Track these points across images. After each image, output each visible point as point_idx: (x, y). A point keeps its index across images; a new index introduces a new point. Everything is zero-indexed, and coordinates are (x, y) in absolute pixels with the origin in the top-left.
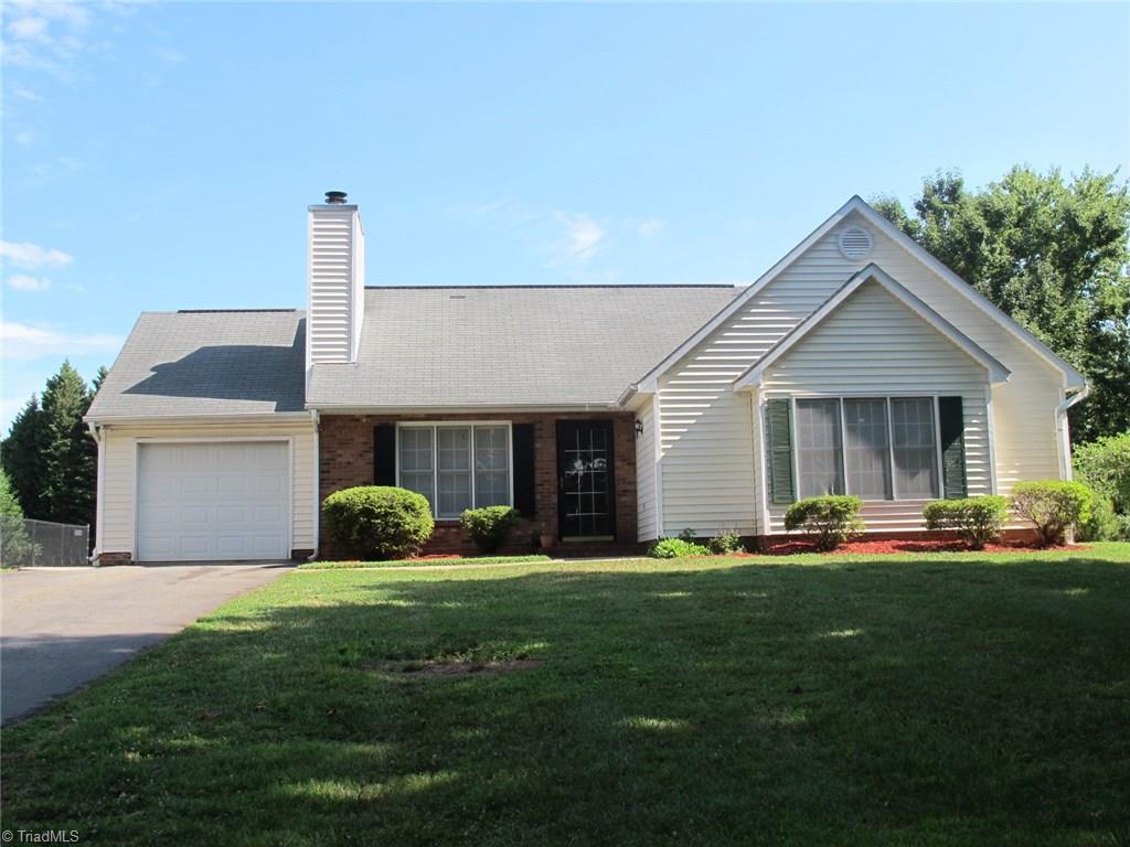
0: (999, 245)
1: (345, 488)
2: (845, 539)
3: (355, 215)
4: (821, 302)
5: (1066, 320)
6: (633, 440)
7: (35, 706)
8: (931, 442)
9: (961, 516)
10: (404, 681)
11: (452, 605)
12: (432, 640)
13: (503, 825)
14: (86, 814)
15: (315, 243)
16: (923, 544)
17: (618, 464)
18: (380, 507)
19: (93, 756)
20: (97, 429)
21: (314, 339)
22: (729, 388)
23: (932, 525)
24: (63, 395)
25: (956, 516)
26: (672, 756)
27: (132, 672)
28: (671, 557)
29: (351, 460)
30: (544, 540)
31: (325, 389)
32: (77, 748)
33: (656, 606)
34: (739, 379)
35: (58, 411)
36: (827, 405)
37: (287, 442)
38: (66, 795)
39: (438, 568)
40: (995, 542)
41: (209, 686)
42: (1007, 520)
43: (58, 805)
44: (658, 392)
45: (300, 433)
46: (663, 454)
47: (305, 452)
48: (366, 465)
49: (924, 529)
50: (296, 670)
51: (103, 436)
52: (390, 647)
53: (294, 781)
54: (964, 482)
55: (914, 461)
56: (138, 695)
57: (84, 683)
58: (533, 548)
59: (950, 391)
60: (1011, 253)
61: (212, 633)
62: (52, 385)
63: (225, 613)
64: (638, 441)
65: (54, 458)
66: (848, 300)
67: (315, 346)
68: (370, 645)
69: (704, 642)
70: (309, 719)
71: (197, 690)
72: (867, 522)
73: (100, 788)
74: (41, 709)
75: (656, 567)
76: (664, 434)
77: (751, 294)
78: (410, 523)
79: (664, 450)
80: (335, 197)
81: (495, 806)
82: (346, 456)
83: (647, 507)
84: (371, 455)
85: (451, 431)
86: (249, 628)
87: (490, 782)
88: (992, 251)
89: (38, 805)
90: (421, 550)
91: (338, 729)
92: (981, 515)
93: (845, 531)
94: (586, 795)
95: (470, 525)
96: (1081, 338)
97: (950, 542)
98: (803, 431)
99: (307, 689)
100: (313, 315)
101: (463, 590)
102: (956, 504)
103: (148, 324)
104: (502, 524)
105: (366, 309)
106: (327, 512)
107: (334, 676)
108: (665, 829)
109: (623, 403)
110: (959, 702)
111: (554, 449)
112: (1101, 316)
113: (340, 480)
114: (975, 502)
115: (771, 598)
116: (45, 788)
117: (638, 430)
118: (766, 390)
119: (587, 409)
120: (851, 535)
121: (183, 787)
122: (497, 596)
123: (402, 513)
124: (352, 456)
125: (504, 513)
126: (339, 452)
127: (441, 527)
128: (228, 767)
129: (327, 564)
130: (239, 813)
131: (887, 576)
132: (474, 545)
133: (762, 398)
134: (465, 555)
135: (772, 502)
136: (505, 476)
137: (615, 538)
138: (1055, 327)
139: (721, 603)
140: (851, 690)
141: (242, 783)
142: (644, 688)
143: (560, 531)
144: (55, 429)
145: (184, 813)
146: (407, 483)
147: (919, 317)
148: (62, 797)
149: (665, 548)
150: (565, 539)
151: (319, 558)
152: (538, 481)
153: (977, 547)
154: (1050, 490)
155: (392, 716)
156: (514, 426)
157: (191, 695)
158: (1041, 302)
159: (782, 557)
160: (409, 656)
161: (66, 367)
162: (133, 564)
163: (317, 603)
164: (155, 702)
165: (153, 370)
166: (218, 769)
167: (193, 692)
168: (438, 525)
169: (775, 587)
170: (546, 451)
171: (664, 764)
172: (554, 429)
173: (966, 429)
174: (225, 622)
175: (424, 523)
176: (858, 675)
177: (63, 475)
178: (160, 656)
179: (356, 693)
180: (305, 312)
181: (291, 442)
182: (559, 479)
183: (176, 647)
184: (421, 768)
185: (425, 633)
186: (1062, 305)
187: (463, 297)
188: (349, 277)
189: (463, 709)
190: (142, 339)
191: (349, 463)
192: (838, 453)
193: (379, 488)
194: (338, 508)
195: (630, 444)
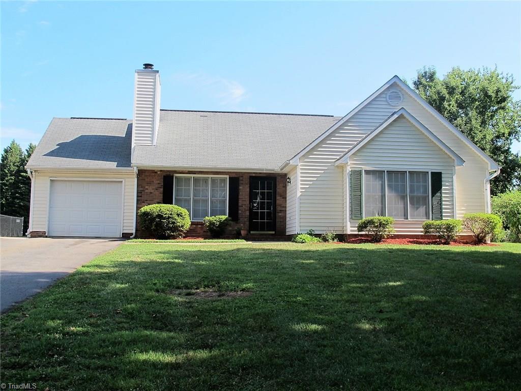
0: (453, 103)
1: (149, 204)
2: (386, 237)
3: (157, 75)
4: (378, 125)
5: (482, 138)
6: (285, 187)
7: (7, 307)
8: (426, 193)
9: (440, 229)
10: (187, 300)
11: (204, 263)
12: (197, 280)
13: (252, 379)
14: (38, 366)
15: (138, 88)
16: (421, 240)
17: (278, 198)
18: (166, 214)
19: (39, 335)
20: (31, 172)
21: (136, 133)
22: (333, 164)
23: (426, 232)
24: (11, 156)
25: (438, 228)
26: (330, 344)
27: (53, 292)
28: (304, 242)
29: (152, 191)
30: (243, 232)
31: (141, 157)
32: (30, 331)
33: (303, 267)
34: (338, 160)
35: (9, 163)
36: (378, 174)
37: (122, 182)
38: (27, 356)
39: (194, 244)
40: (455, 241)
41: (92, 300)
42: (460, 231)
43: (24, 361)
44: (299, 165)
45: (128, 178)
46: (300, 194)
47: (131, 187)
48: (159, 194)
49: (422, 234)
50: (134, 293)
51: (34, 175)
52: (177, 283)
53: (141, 352)
54: (441, 212)
55: (418, 201)
56: (57, 303)
57: (30, 296)
58: (237, 236)
59: (436, 169)
60: (457, 107)
61: (90, 273)
62: (6, 151)
63: (95, 263)
64: (288, 188)
65: (6, 185)
66: (391, 124)
67: (136, 137)
68: (168, 281)
69: (329, 285)
70: (144, 318)
71: (86, 302)
72: (396, 229)
73: (44, 352)
74: (10, 309)
75: (298, 247)
76: (302, 184)
77: (345, 120)
78: (179, 221)
79: (301, 192)
80: (148, 66)
81: (246, 368)
82: (150, 189)
83: (291, 219)
84: (162, 189)
85: (200, 179)
86: (107, 271)
87: (240, 355)
88: (449, 105)
89: (13, 360)
90: (184, 235)
91: (159, 324)
92: (449, 228)
93: (386, 233)
94: (290, 364)
95: (207, 224)
96: (488, 147)
97: (434, 240)
98: (367, 185)
99: (141, 303)
100: (136, 122)
101: (208, 255)
102: (438, 222)
103: (55, 123)
104: (223, 224)
105: (161, 120)
106: (140, 216)
107: (153, 297)
108: (335, 384)
109: (282, 169)
110: (461, 320)
111: (248, 190)
112: (498, 137)
113: (147, 200)
114: (447, 222)
115: (356, 264)
116: (16, 351)
117: (288, 182)
118: (351, 165)
119: (265, 172)
120: (388, 235)
121: (86, 353)
122: (225, 259)
123: (176, 217)
124: (153, 189)
125: (224, 219)
126: (147, 187)
127: (194, 224)
128: (107, 343)
129: (140, 240)
130: (116, 368)
131: (409, 256)
132: (209, 234)
133: (349, 169)
134: (205, 238)
135: (351, 218)
136: (224, 202)
137: (275, 233)
138: (477, 141)
139: (333, 266)
140: (407, 312)
141: (115, 352)
142: (306, 308)
143: (249, 229)
144: (7, 172)
145: (88, 367)
146: (178, 203)
147: (423, 134)
148: (25, 357)
149: (301, 238)
150: (251, 232)
151: (136, 237)
152: (240, 204)
153: (447, 243)
154: (481, 217)
155: (185, 318)
156: (229, 178)
157: (84, 304)
158: (471, 130)
159: (356, 245)
160: (187, 288)
161: (13, 143)
162: (46, 237)
163: (139, 260)
164: (66, 307)
165: (57, 145)
166: (103, 344)
167: (85, 303)
168: (193, 223)
169: (357, 259)
170: (244, 191)
171: (326, 348)
172: (249, 180)
173: (443, 188)
174: (96, 267)
175: (186, 222)
176: (409, 304)
177: (10, 193)
178: (66, 284)
179: (166, 306)
180: (132, 120)
181: (123, 181)
182: (250, 204)
183: (74, 279)
184: (204, 346)
185: (193, 276)
186: (480, 132)
187: (207, 116)
188: (154, 105)
189: (219, 316)
190: (53, 130)
191: (151, 193)
192: (383, 197)
193: (166, 205)
194: (146, 214)
195: (284, 189)
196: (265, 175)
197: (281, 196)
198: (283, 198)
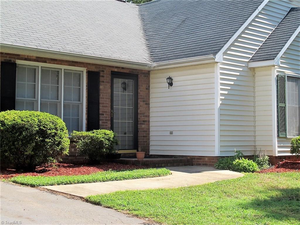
6: (148, 89)
17: (140, 103)
22: (247, 65)
36: (295, 81)
46: (221, 102)
76: (222, 89)
85: (49, 71)
111: (110, 91)
118: (277, 69)
133: (276, 73)
135: (278, 136)
170: (105, 92)
172: (110, 77)
182: (111, 111)
195: (147, 91)
196: (128, 72)
197: (144, 101)
198: (146, 104)
